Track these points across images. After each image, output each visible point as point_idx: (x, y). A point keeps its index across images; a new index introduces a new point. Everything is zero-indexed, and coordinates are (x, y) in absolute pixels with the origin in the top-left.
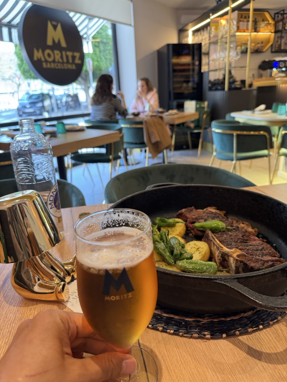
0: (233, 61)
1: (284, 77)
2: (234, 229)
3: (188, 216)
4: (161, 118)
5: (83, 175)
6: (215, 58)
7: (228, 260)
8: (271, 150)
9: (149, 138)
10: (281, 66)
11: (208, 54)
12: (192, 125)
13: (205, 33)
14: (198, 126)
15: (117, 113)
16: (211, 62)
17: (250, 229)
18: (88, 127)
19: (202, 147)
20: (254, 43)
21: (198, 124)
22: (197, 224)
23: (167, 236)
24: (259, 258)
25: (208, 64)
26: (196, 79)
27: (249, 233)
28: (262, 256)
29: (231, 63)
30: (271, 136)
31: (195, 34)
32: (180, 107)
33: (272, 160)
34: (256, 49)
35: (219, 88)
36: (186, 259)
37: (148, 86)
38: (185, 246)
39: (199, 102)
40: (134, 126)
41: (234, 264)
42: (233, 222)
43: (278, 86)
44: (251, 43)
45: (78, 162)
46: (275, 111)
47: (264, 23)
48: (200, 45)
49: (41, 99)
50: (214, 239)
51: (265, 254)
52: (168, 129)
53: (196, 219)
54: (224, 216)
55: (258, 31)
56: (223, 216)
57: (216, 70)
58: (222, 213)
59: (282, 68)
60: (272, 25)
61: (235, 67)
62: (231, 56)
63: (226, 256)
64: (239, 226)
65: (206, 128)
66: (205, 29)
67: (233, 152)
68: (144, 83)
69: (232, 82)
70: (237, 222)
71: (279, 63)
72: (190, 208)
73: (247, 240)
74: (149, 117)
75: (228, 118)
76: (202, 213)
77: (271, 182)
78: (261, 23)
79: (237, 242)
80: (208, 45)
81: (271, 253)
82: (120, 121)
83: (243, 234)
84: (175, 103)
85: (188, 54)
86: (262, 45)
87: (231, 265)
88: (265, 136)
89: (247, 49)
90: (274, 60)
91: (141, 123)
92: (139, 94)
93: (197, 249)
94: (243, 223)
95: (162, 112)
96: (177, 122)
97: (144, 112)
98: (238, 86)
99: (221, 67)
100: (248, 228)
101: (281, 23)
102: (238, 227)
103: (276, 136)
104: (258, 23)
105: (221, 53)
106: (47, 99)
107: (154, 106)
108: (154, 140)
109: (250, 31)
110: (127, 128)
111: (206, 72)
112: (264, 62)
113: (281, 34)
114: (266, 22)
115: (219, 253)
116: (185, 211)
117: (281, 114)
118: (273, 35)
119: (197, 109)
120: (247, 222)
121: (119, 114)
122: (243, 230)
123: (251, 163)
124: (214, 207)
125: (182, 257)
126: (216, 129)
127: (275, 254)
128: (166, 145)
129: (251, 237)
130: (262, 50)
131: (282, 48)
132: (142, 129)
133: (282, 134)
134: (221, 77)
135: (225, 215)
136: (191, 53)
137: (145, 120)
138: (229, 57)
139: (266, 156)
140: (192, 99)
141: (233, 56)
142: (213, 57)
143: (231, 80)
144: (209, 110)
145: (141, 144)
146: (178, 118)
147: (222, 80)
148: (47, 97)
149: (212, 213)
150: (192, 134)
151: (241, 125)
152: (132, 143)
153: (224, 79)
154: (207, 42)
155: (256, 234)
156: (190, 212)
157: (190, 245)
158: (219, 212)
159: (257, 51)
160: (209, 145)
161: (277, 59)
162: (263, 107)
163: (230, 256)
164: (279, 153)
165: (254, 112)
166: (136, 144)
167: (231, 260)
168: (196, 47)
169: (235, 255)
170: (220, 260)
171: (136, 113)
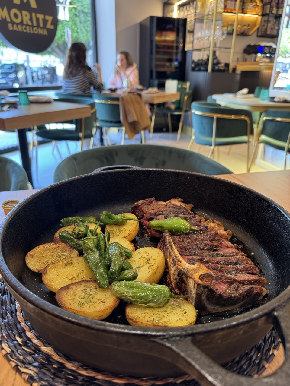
0: (218, 41)
1: (268, 62)
2: (201, 230)
3: (145, 210)
4: (140, 95)
5: (53, 153)
6: (200, 37)
7: (186, 283)
8: (251, 136)
9: (126, 116)
10: (266, 51)
11: (192, 32)
12: (173, 107)
13: (191, 8)
14: (178, 108)
15: (92, 88)
16: (195, 41)
17: (222, 231)
18: (55, 100)
19: (182, 131)
20: (240, 25)
21: (179, 106)
22: (154, 223)
23: (107, 241)
24: (232, 276)
25: (193, 42)
26: (179, 57)
27: (221, 237)
28: (235, 273)
29: (216, 43)
30: (252, 122)
31: (181, 9)
32: (162, 86)
33: (251, 148)
34: (242, 31)
35: (202, 68)
36: (126, 280)
37: (127, 61)
38: (132, 256)
39: (181, 83)
40: (109, 102)
41: (195, 289)
42: (202, 220)
43: (262, 71)
44: (238, 24)
45: (46, 140)
46: (258, 96)
47: (252, 5)
48: (185, 20)
49: (14, 69)
50: (171, 246)
51: (240, 270)
52: (147, 108)
53: (155, 214)
54: (191, 212)
55: (245, 12)
56: (189, 211)
57: (200, 50)
58: (189, 207)
59: (266, 53)
60: (260, 8)
61: (220, 48)
62: (217, 35)
63: (184, 276)
64: (208, 226)
65: (186, 111)
66: (191, 3)
67: (212, 136)
68: (123, 56)
69: (216, 63)
70: (206, 221)
71: (264, 48)
72: (150, 199)
73: (217, 246)
74: (126, 94)
75: (209, 100)
76: (163, 206)
77: (249, 170)
78: (249, 4)
79: (203, 249)
80: (193, 21)
81: (248, 268)
82: (94, 96)
83: (212, 238)
84: (156, 82)
85: (171, 30)
86: (249, 28)
87: (191, 291)
88: (246, 121)
89: (233, 30)
90: (260, 45)
91: (117, 99)
92: (118, 69)
93: (148, 260)
94: (213, 223)
95: (141, 90)
96: (156, 101)
97: (122, 88)
98: (222, 69)
99: (206, 46)
100: (219, 229)
101: (269, 6)
102: (206, 227)
103: (256, 123)
104: (246, 4)
105: (207, 32)
106: (21, 70)
107: (133, 83)
108: (130, 120)
109: (236, 12)
110: (102, 104)
111: (189, 51)
112: (249, 46)
113: (268, 18)
114: (254, 4)
115: (175, 270)
116: (142, 204)
117: (263, 100)
118: (260, 17)
119: (178, 90)
120: (219, 221)
121: (95, 88)
122: (213, 232)
123: (230, 149)
124: (180, 199)
125: (122, 277)
126: (196, 111)
127: (254, 270)
128: (144, 126)
129: (223, 243)
130: (248, 33)
131: (268, 33)
132: (118, 106)
133: (263, 120)
134: (205, 58)
135: (192, 210)
136: (176, 29)
137: (122, 96)
138: (214, 36)
139: (246, 142)
140: (174, 78)
141: (218, 36)
142: (198, 35)
143: (215, 61)
144: (191, 91)
145: (117, 123)
146: (159, 97)
147: (205, 61)
148: (22, 68)
149: (176, 207)
150: (172, 116)
151: (222, 108)
152: (107, 121)
153: (208, 59)
154: (193, 18)
155: (229, 238)
156: (149, 205)
157: (139, 253)
158: (184, 206)
159: (243, 34)
160: (189, 129)
161: (263, 44)
162: (245, 91)
163: (190, 277)
164: (258, 140)
165: (236, 95)
166: (111, 122)
167: (190, 283)
168: (181, 23)
169: (196, 276)
170: (176, 279)
171: (113, 89)
